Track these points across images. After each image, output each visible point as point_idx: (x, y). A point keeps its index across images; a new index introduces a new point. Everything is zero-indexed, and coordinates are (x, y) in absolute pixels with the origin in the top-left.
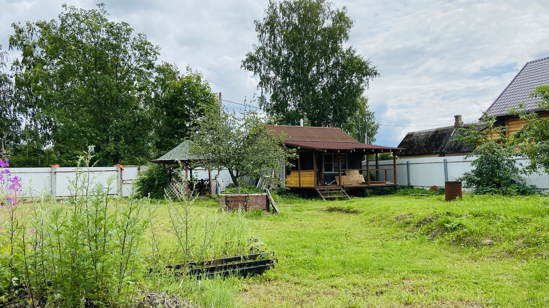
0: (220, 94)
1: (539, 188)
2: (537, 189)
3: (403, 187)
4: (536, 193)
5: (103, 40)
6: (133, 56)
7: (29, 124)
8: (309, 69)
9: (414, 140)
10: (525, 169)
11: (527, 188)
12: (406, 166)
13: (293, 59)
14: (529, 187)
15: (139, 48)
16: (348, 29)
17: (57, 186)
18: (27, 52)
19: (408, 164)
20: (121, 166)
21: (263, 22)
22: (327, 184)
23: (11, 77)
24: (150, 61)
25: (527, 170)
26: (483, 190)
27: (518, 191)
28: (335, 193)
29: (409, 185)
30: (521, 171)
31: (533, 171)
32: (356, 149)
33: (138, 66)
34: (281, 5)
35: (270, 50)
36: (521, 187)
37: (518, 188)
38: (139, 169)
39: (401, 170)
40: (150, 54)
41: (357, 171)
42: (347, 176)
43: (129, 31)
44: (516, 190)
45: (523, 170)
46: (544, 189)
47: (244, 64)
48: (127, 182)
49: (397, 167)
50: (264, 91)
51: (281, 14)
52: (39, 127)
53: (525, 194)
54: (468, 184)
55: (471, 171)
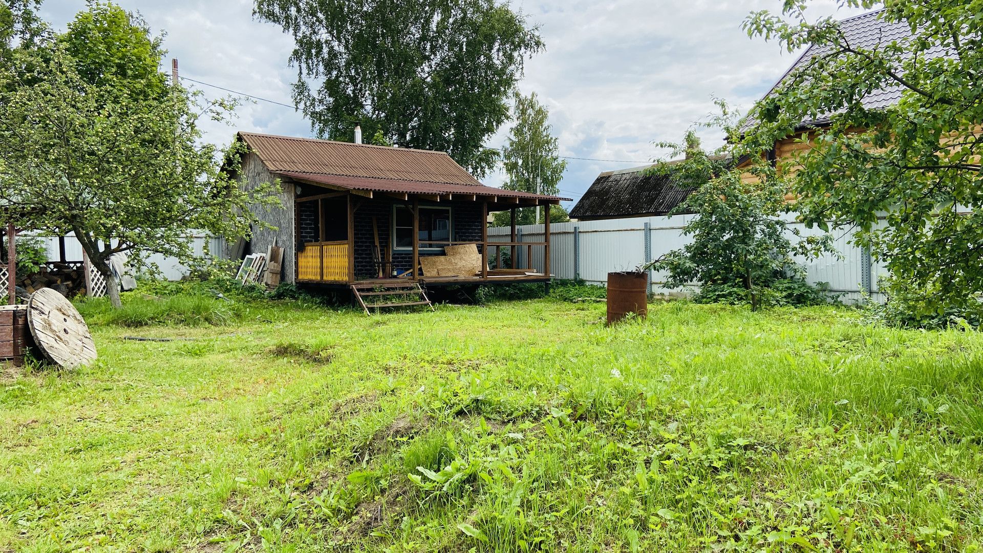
1: (836, 287)
2: (831, 291)
3: (564, 283)
4: (829, 300)
9: (611, 187)
10: (806, 244)
11: (810, 288)
12: (572, 237)
14: (814, 286)
19: (576, 233)
22: (398, 274)
25: (809, 247)
26: (715, 291)
27: (789, 296)
29: (576, 279)
30: (794, 249)
31: (823, 249)
36: (796, 286)
37: (790, 288)
39: (562, 246)
41: (473, 247)
42: (448, 258)
44: (784, 294)
45: (801, 247)
46: (845, 292)
47: (259, 7)
49: (552, 238)
50: (305, 71)
53: (804, 302)
54: (674, 277)
55: (683, 248)
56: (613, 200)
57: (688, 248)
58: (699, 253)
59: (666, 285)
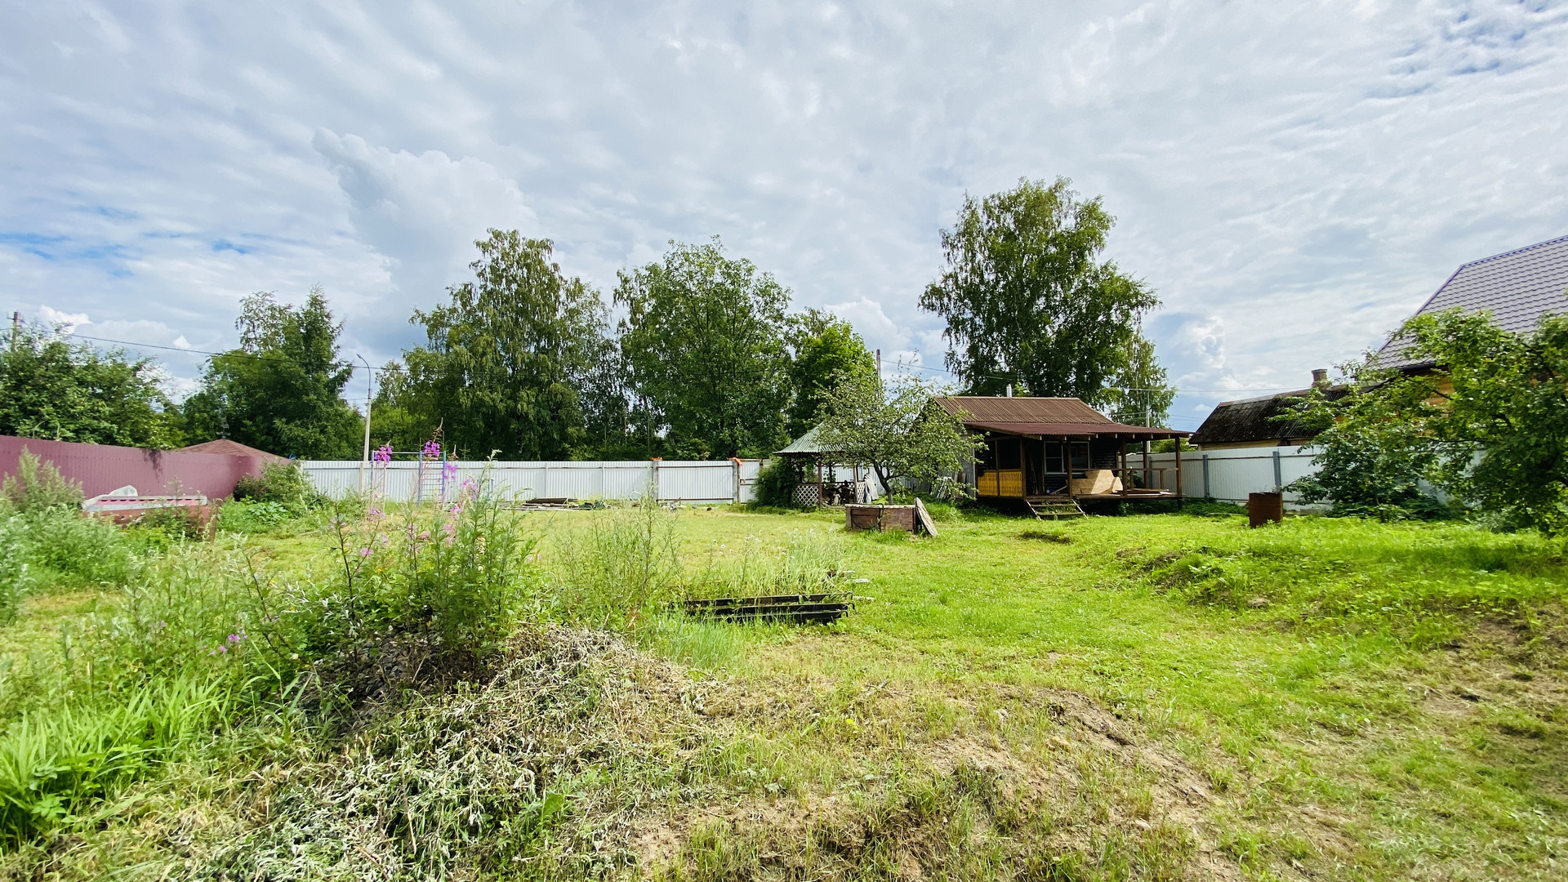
0: (878, 351)
3: (1195, 500)
5: (717, 285)
6: (755, 305)
7: (638, 403)
8: (1032, 301)
9: (1231, 415)
12: (1201, 463)
13: (1004, 287)
15: (763, 292)
16: (1104, 231)
17: (660, 486)
18: (635, 309)
19: (1205, 460)
20: (738, 460)
21: (953, 232)
22: (1049, 492)
23: (617, 342)
24: (778, 311)
26: (1346, 508)
28: (1060, 508)
29: (1206, 497)
32: (1100, 434)
33: (763, 318)
34: (986, 202)
35: (967, 278)
37: (1420, 506)
38: (761, 465)
39: (1192, 470)
40: (778, 300)
41: (1109, 472)
42: (1091, 480)
43: (749, 271)
44: (1414, 511)
47: (922, 301)
48: (747, 482)
49: (1182, 464)
50: (954, 342)
51: (986, 217)
52: (650, 407)
54: (1305, 497)
55: (1312, 474)
56: (1234, 427)
57: (1317, 475)
58: (1326, 479)
59: (1299, 503)
